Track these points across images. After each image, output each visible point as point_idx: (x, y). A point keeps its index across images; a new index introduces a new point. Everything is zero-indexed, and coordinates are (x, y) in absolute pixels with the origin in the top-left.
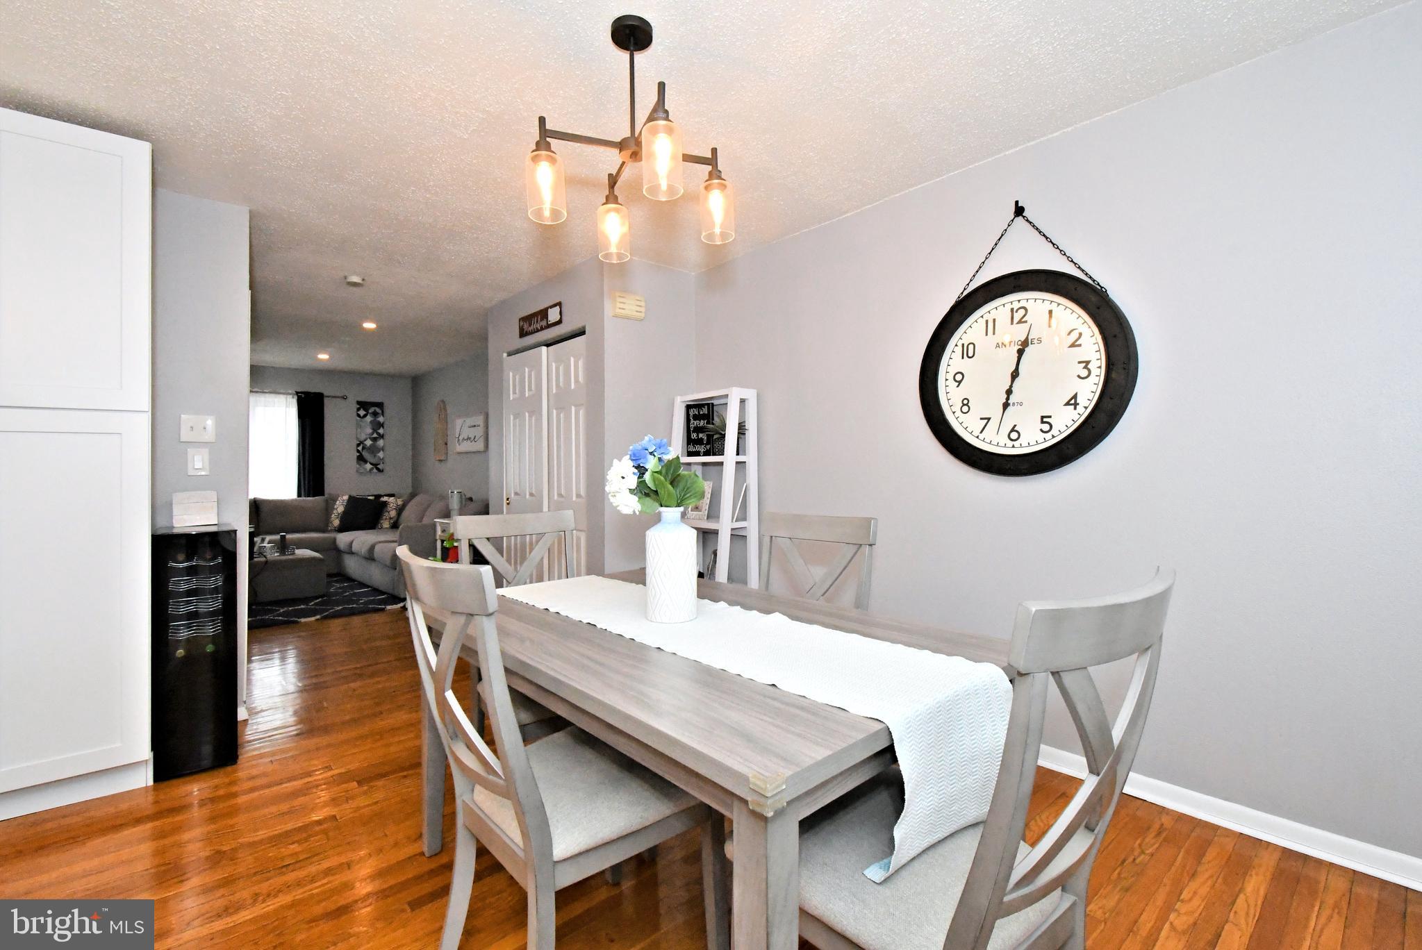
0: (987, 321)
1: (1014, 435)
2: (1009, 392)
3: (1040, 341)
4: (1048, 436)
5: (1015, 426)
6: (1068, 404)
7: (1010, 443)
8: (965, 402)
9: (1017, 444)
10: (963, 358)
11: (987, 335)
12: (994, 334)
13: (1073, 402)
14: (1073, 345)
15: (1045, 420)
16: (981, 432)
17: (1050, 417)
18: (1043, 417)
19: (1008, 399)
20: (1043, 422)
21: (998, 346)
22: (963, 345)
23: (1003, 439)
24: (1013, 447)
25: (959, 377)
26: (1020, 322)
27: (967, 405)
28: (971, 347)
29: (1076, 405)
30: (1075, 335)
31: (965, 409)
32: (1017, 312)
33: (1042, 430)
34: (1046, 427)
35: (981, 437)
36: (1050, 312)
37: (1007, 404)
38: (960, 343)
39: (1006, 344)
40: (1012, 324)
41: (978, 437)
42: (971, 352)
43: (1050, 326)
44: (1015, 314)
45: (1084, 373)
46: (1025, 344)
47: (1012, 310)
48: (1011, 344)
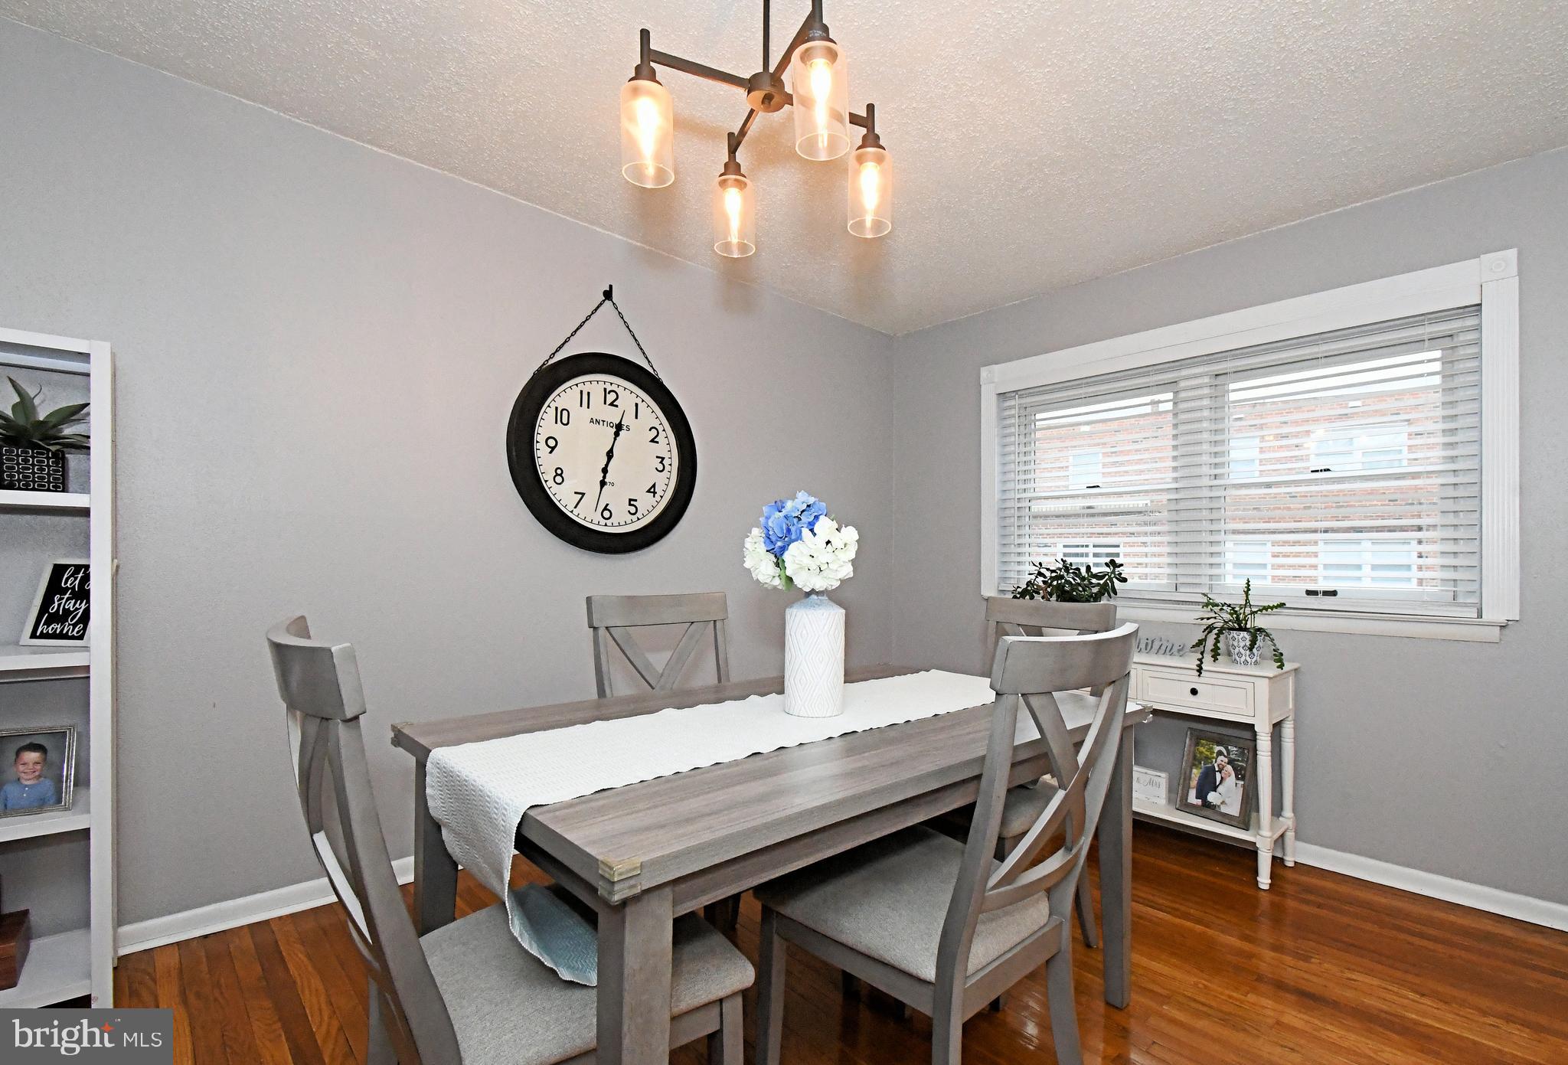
0: (581, 392)
1: (607, 514)
2: (605, 471)
3: (628, 428)
4: (634, 518)
5: (607, 505)
6: (649, 491)
7: (603, 522)
8: (559, 472)
9: (609, 522)
10: (556, 423)
11: (581, 406)
12: (588, 407)
13: (652, 490)
14: (653, 441)
15: (632, 502)
16: (575, 507)
17: (636, 500)
18: (630, 500)
19: (604, 477)
20: (630, 505)
21: (592, 421)
22: (557, 408)
23: (598, 517)
24: (606, 525)
25: (552, 443)
26: (612, 404)
27: (561, 475)
28: (565, 412)
29: (655, 493)
30: (655, 433)
31: (559, 480)
32: (609, 393)
33: (629, 512)
34: (633, 510)
35: (576, 512)
36: (637, 405)
37: (603, 483)
38: (553, 405)
39: (601, 423)
40: (605, 403)
41: (572, 512)
42: (565, 421)
43: (636, 418)
44: (607, 395)
45: (660, 467)
46: (619, 427)
47: (605, 389)
48: (605, 423)
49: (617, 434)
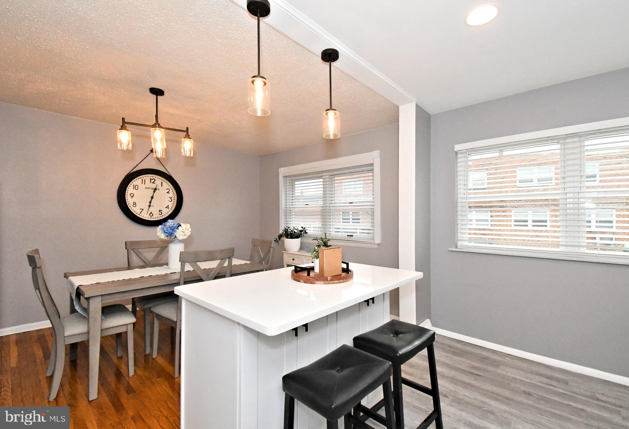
0: (142, 180)
1: (151, 215)
2: (150, 202)
3: (159, 189)
4: (161, 216)
5: (151, 212)
6: (166, 207)
7: (150, 217)
8: (134, 203)
9: (152, 217)
10: (134, 189)
11: (142, 184)
12: (145, 184)
13: (168, 207)
14: (168, 193)
15: (160, 211)
16: (140, 213)
17: (162, 210)
18: (160, 210)
19: (150, 204)
20: (159, 212)
21: (146, 188)
22: (134, 185)
23: (148, 216)
24: (151, 218)
25: (132, 195)
26: (153, 183)
27: (135, 204)
28: (137, 186)
29: (168, 208)
30: (168, 190)
31: (134, 205)
32: (152, 179)
33: (159, 214)
34: (161, 213)
35: (140, 214)
36: (162, 182)
37: (150, 206)
38: (133, 184)
39: (149, 188)
40: (151, 182)
41: (139, 215)
42: (137, 188)
43: (162, 186)
44: (152, 180)
45: (170, 200)
46: (155, 189)
47: (151, 179)
48: (151, 188)
49: (154, 192)
